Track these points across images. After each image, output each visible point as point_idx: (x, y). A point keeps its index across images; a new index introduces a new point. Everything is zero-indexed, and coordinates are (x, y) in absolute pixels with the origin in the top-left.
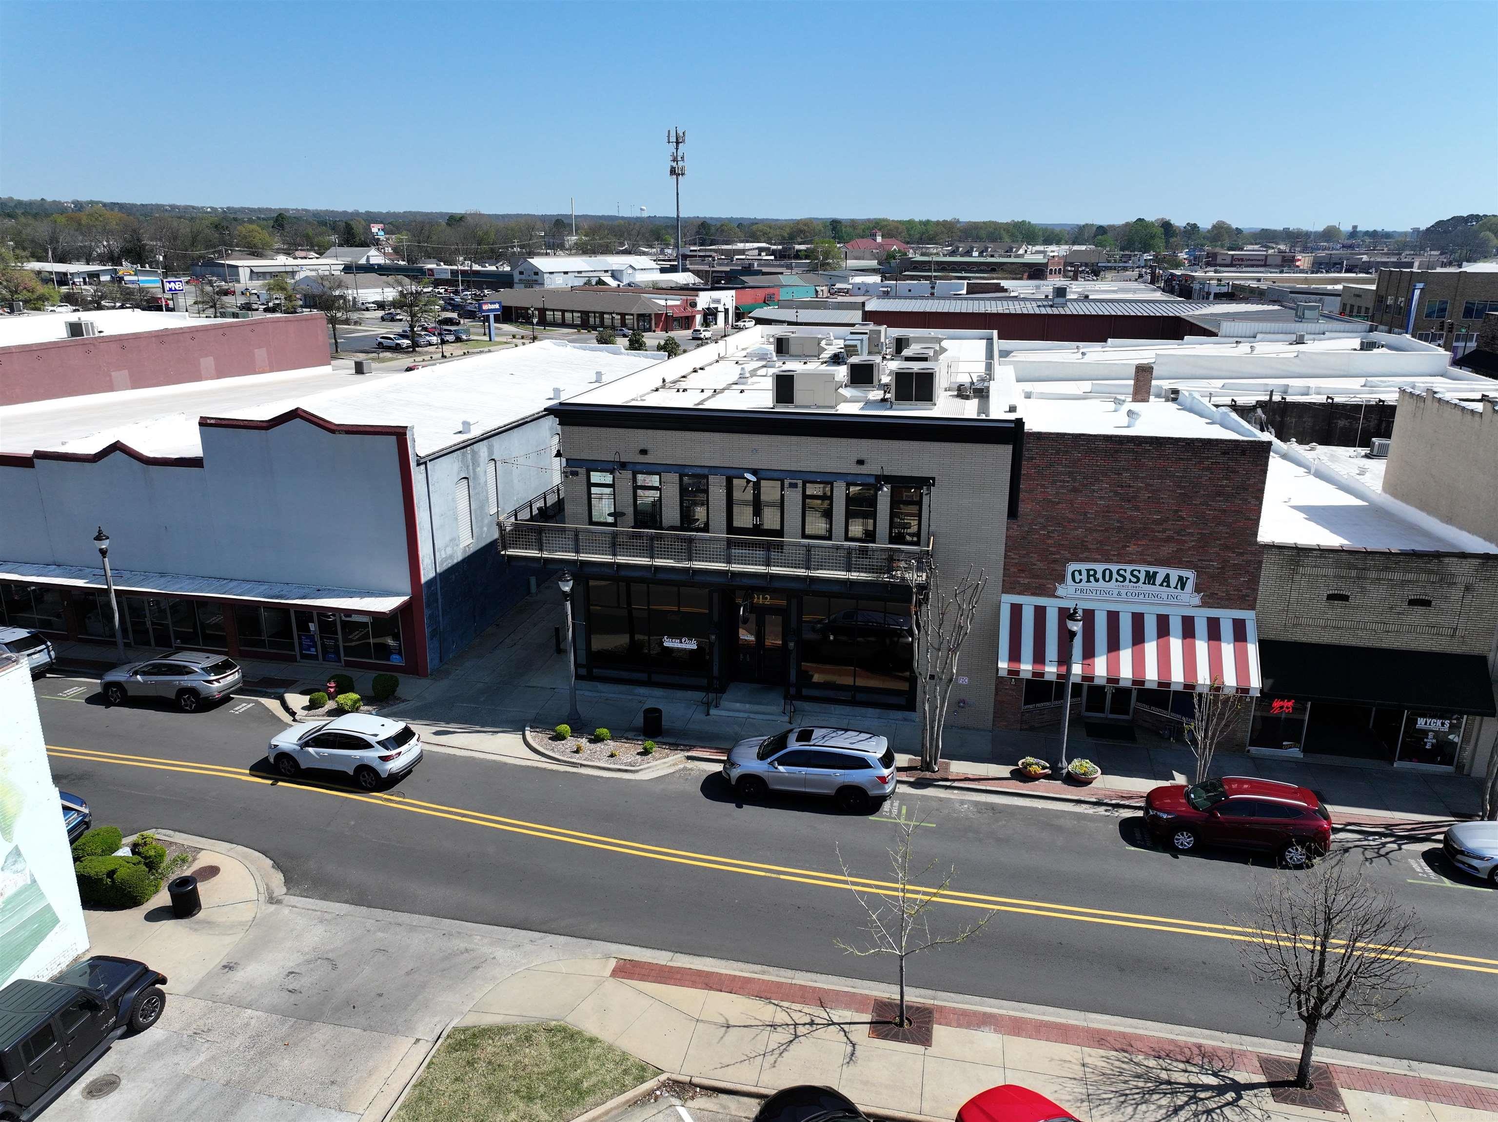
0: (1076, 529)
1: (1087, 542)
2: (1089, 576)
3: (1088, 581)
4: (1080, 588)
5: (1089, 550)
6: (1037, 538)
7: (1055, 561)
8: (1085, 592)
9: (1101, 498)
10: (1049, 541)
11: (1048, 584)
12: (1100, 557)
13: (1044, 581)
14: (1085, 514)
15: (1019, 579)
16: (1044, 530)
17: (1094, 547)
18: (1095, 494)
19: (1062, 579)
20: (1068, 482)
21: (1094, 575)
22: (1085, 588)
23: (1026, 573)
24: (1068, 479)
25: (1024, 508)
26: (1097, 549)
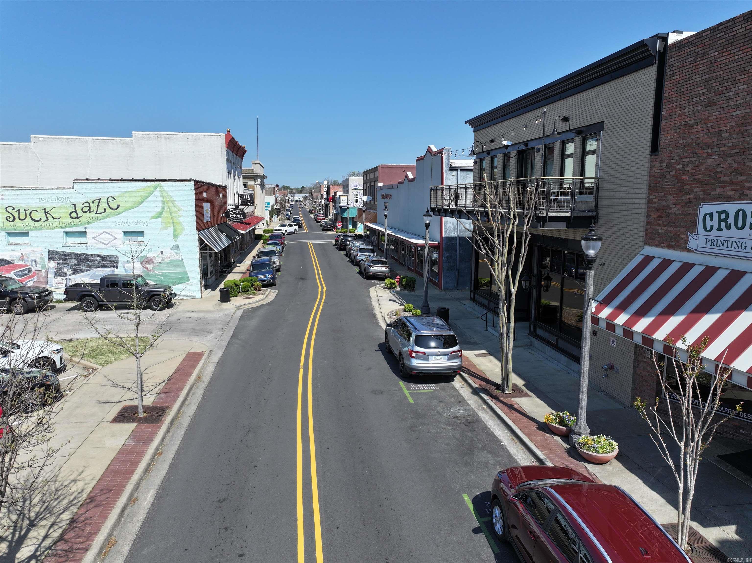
0: (710, 155)
1: (720, 172)
2: (720, 221)
3: (720, 229)
4: (710, 238)
5: (722, 184)
6: (673, 175)
7: (688, 203)
8: (715, 243)
9: (737, 107)
10: (684, 177)
11: (682, 233)
12: (733, 192)
13: (678, 229)
14: (719, 133)
15: (657, 228)
16: (679, 164)
17: (726, 179)
18: (731, 103)
19: (693, 226)
20: (704, 94)
21: (726, 220)
22: (715, 238)
23: (663, 219)
24: (704, 91)
25: (664, 139)
26: (731, 181)
